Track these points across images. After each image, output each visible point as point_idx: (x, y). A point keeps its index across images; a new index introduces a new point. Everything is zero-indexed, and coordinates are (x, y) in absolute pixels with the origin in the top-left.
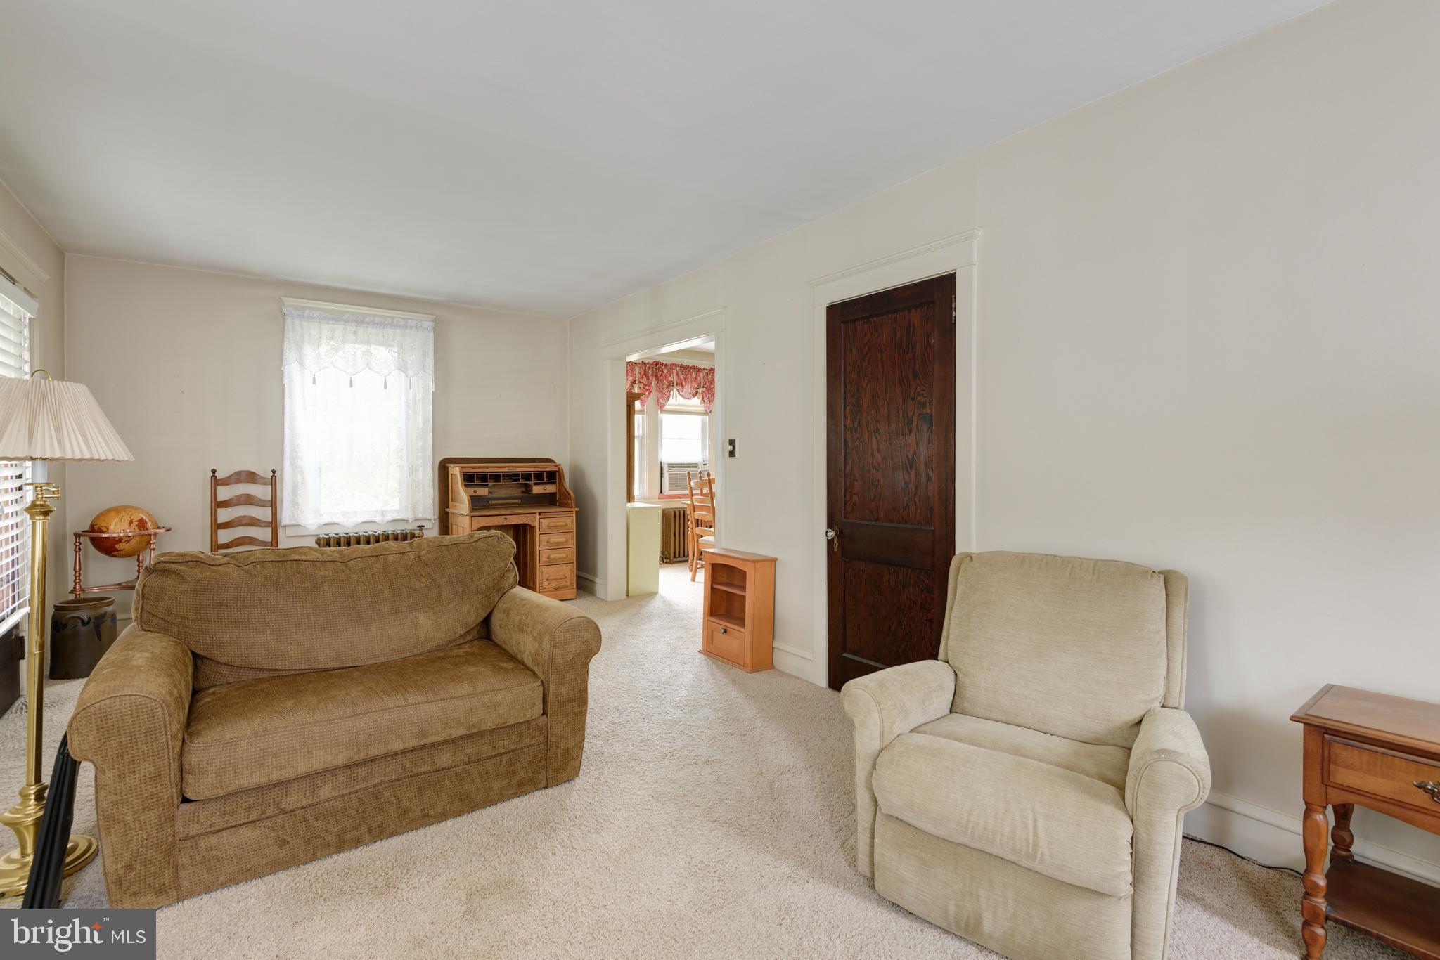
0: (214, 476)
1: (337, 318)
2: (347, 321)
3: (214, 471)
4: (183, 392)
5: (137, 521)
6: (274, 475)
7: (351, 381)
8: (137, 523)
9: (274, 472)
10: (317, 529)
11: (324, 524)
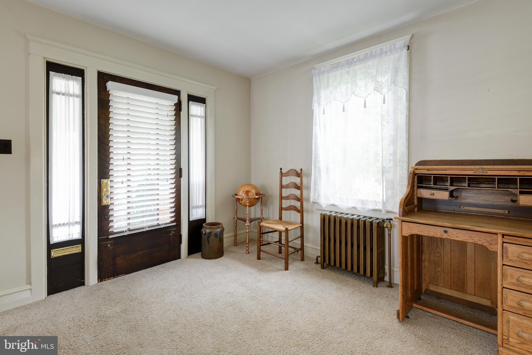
0: (281, 172)
1: (337, 67)
2: (343, 66)
3: (281, 169)
4: (280, 130)
5: (245, 191)
6: (301, 172)
7: (344, 107)
8: (245, 192)
9: (301, 170)
10: (326, 206)
11: (330, 205)
